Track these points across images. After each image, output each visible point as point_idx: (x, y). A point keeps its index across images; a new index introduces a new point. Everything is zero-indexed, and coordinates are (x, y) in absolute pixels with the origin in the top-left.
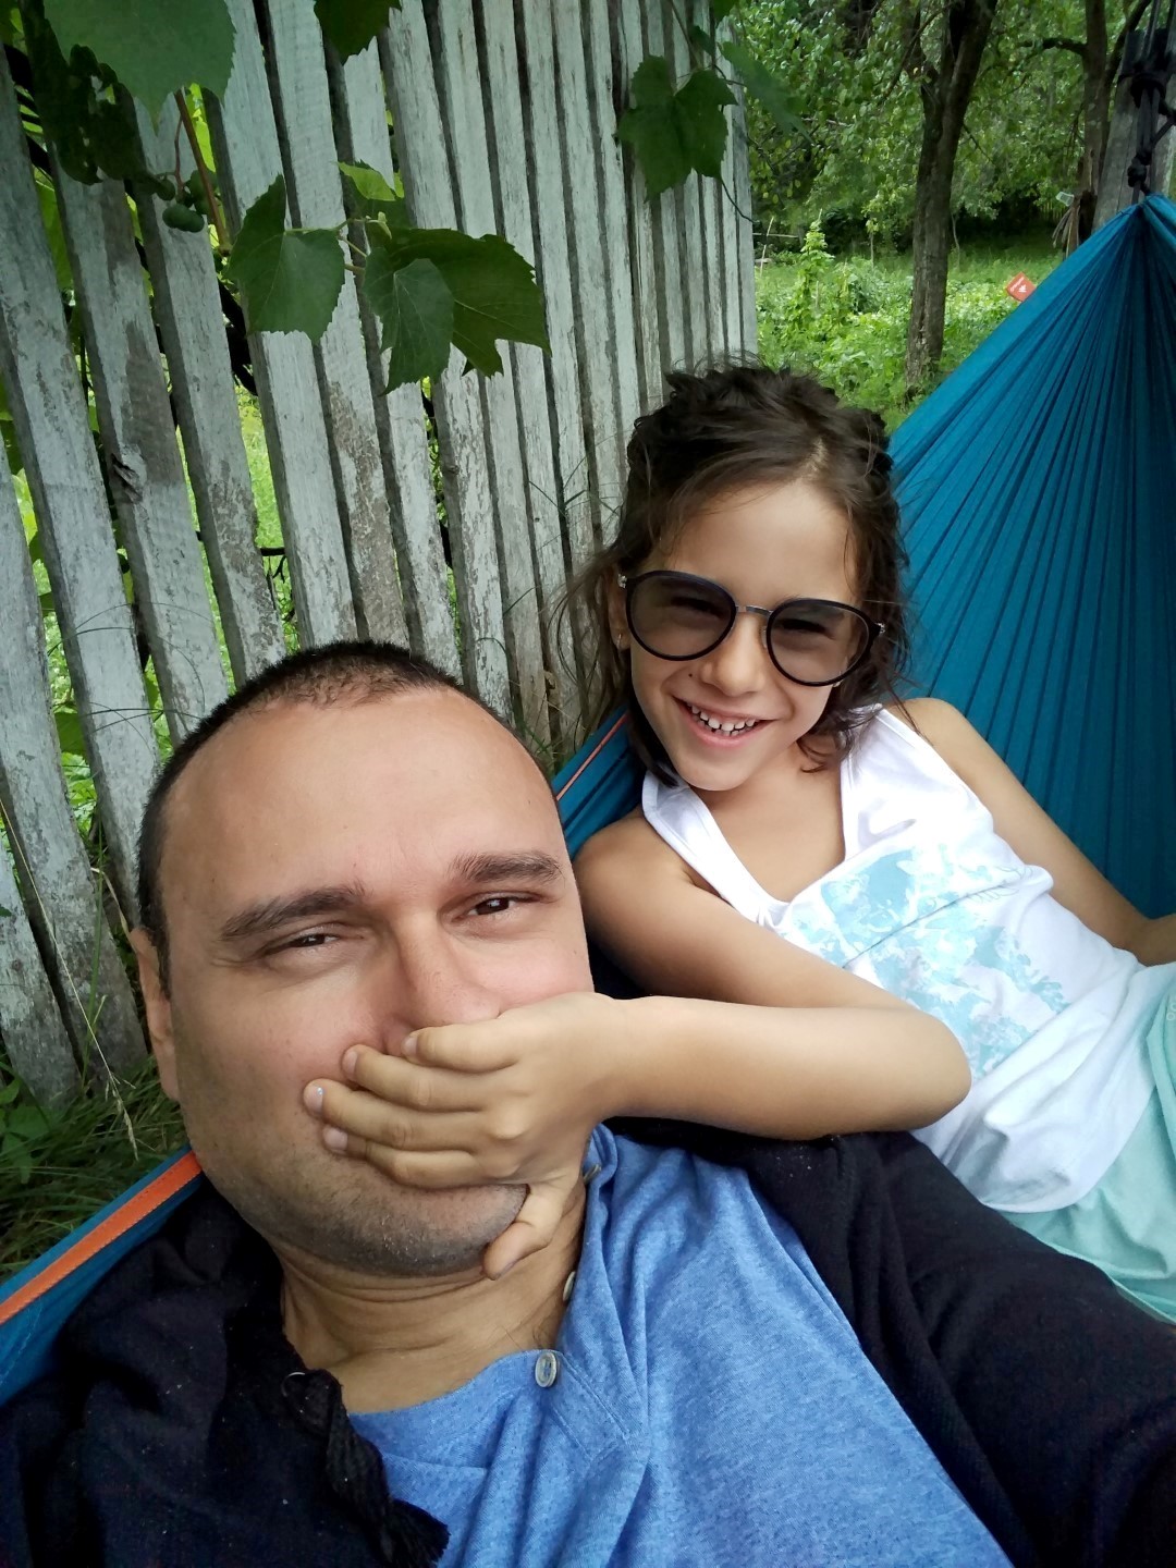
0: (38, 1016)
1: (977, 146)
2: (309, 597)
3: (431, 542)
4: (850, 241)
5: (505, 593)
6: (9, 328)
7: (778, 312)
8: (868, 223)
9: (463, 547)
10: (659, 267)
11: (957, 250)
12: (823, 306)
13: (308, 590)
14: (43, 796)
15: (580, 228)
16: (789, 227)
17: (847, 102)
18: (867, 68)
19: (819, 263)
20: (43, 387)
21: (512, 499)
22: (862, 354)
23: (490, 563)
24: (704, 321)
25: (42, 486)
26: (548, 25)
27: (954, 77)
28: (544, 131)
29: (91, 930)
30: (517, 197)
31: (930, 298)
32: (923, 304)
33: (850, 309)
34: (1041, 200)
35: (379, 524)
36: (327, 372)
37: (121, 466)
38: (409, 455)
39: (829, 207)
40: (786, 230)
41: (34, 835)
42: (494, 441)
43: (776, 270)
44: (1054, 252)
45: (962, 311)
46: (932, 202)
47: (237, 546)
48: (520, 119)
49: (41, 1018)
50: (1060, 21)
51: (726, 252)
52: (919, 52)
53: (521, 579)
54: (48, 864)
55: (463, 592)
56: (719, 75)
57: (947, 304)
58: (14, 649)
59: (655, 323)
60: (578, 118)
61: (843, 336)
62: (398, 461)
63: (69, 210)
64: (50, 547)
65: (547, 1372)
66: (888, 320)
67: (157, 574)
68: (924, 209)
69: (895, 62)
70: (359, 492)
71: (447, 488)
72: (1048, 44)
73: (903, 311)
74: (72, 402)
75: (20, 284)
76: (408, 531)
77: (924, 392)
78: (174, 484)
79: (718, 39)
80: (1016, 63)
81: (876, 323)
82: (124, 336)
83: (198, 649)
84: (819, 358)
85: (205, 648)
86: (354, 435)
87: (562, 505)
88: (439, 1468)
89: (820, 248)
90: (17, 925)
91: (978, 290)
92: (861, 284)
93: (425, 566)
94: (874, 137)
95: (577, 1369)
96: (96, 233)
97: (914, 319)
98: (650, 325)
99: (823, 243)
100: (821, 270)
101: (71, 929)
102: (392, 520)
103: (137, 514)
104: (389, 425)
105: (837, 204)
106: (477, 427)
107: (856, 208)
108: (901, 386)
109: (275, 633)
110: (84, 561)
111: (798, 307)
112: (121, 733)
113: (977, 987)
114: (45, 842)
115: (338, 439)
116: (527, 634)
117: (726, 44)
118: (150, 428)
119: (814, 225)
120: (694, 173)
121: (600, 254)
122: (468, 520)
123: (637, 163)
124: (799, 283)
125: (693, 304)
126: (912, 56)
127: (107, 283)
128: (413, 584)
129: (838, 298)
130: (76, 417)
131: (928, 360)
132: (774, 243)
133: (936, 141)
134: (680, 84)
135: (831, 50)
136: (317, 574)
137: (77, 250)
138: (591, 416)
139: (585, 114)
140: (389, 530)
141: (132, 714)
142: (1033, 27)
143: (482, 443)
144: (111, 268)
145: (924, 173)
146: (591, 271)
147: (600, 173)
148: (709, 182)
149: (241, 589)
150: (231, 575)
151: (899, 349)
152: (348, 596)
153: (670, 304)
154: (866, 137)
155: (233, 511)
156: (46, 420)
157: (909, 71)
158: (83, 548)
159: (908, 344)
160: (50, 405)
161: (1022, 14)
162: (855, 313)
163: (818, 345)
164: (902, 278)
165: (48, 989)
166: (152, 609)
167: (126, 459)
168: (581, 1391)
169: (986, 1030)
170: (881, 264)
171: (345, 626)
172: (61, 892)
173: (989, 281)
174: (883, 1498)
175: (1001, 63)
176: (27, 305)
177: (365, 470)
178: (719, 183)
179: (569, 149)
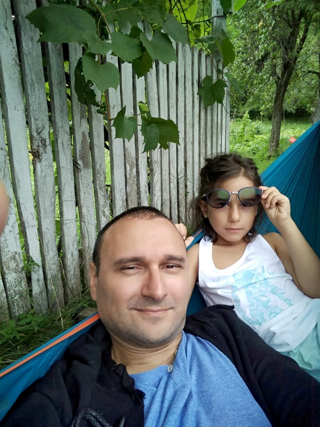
0: (41, 293)
1: (290, 95)
2: (116, 197)
3: (145, 186)
4: (256, 116)
5: (162, 200)
6: (57, 132)
7: (236, 133)
8: (261, 113)
9: (153, 188)
10: (206, 124)
11: (284, 120)
12: (248, 132)
13: (116, 195)
14: (50, 239)
15: (187, 114)
16: (240, 112)
17: (256, 84)
18: (262, 76)
19: (247, 122)
20: (63, 145)
21: (166, 177)
22: (257, 145)
23: (159, 192)
24: (216, 137)
25: (60, 167)
26: (184, 69)
27: (284, 79)
28: (181, 92)
29: (56, 273)
30: (173, 107)
31: (276, 133)
32: (274, 134)
33: (255, 134)
34: (307, 109)
35: (134, 181)
36: (126, 145)
37: (77, 163)
38: (142, 165)
39: (251, 107)
40: (239, 113)
41: (47, 248)
42: (163, 163)
43: (236, 123)
44: (310, 123)
45: (285, 136)
46: (277, 109)
47: (101, 184)
48: (175, 89)
49: (42, 293)
50: (313, 67)
51: (223, 121)
52: (275, 73)
53: (166, 197)
54: (49, 256)
55: (152, 198)
56: (224, 80)
57: (281, 134)
58: (49, 204)
59: (204, 137)
60: (189, 89)
61: (253, 140)
62: (140, 166)
63: (73, 106)
64: (59, 181)
65: (170, 369)
66: (265, 137)
67: (82, 189)
68: (275, 110)
69: (269, 75)
70: (130, 173)
71: (151, 174)
72: (309, 72)
73: (269, 135)
74: (69, 148)
75: (61, 122)
76: (140, 183)
77: (273, 156)
78: (89, 169)
79: (224, 72)
80: (301, 76)
81: (261, 138)
82: (81, 134)
83: (89, 207)
84: (246, 146)
85: (91, 207)
86: (130, 160)
87: (178, 179)
88: (147, 386)
89: (248, 118)
90: (40, 269)
91: (290, 131)
92: (258, 128)
93: (144, 192)
94: (263, 92)
95: (177, 368)
96: (79, 112)
97: (271, 137)
98: (203, 138)
99: (249, 117)
100: (248, 124)
101: (52, 272)
102: (137, 180)
103: (80, 175)
104: (138, 158)
105: (253, 107)
106: (159, 160)
107: (258, 108)
108: (268, 154)
109: (107, 205)
110: (67, 185)
111: (241, 133)
112: (69, 226)
113: (270, 298)
114: (49, 250)
115: (126, 161)
116: (166, 210)
117: (226, 73)
118: (85, 155)
119: (246, 112)
120: (216, 102)
121: (192, 120)
122: (155, 181)
123: (203, 100)
124: (242, 126)
125: (214, 133)
126: (274, 74)
127: (79, 122)
128: (140, 196)
129: (252, 131)
130: (69, 152)
131: (275, 148)
132: (235, 115)
133: (279, 94)
134: (214, 82)
135: (253, 71)
136: (118, 192)
137: (74, 115)
138: (186, 158)
139: (191, 88)
140: (136, 183)
141: (72, 221)
142: (306, 68)
143: (160, 164)
144: (81, 119)
145: (276, 101)
146: (189, 124)
147: (193, 101)
148: (220, 105)
149: (101, 194)
150: (99, 191)
151: (267, 145)
152: (125, 198)
153: (208, 133)
154: (261, 92)
155: (101, 176)
156: (63, 152)
157: (273, 77)
158: (67, 182)
159: (270, 144)
160: (64, 149)
161: (303, 64)
162: (256, 135)
163: (246, 142)
164: (269, 127)
165: (44, 286)
166: (80, 197)
167: (79, 162)
168: (178, 372)
169: (272, 308)
170: (264, 122)
171: (123, 205)
172: (51, 262)
173: (293, 129)
174: (242, 401)
175: (297, 75)
176: (62, 126)
177: (132, 168)
178: (222, 104)
179: (186, 96)
